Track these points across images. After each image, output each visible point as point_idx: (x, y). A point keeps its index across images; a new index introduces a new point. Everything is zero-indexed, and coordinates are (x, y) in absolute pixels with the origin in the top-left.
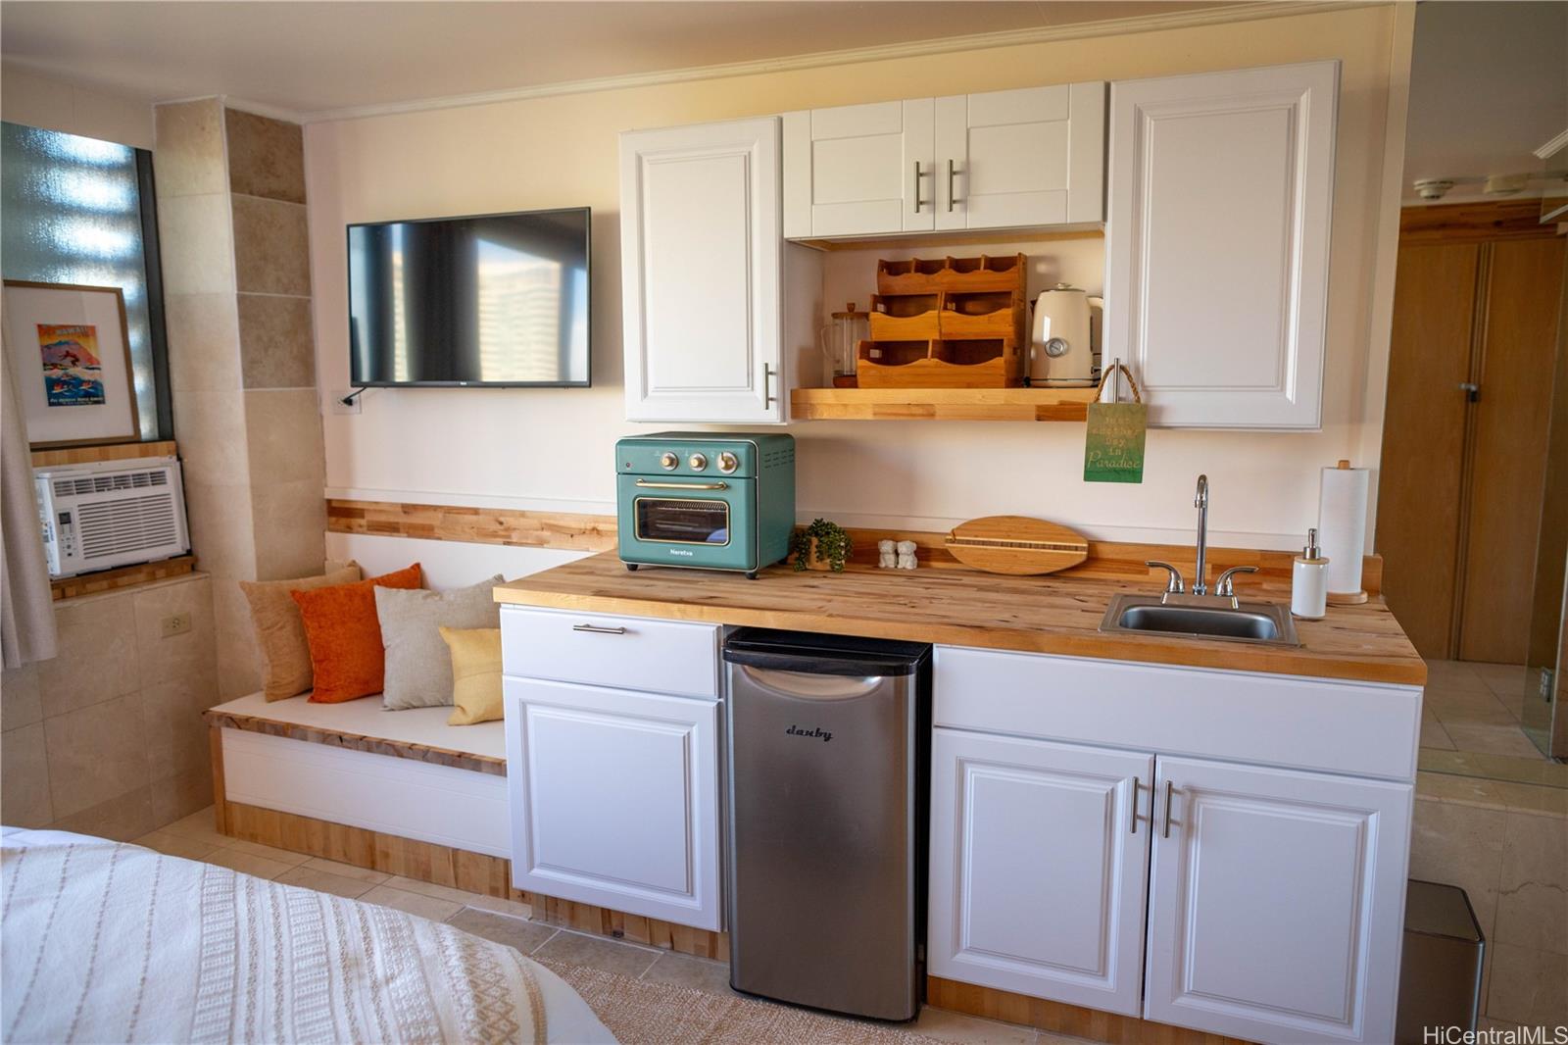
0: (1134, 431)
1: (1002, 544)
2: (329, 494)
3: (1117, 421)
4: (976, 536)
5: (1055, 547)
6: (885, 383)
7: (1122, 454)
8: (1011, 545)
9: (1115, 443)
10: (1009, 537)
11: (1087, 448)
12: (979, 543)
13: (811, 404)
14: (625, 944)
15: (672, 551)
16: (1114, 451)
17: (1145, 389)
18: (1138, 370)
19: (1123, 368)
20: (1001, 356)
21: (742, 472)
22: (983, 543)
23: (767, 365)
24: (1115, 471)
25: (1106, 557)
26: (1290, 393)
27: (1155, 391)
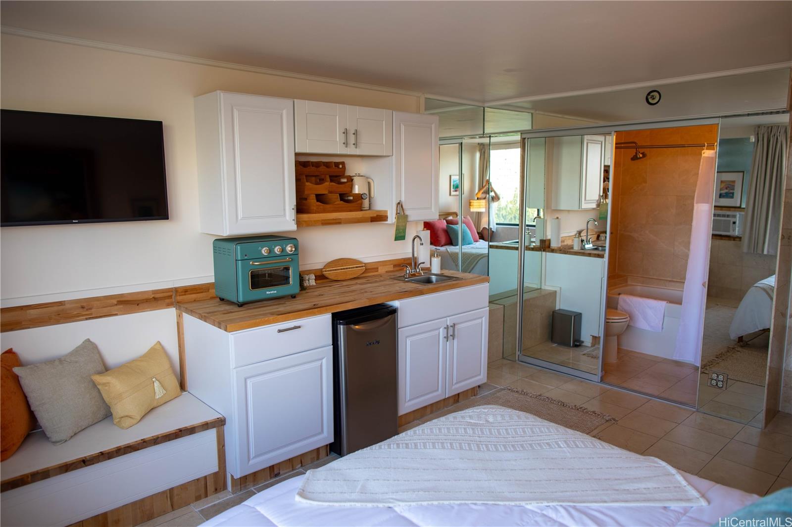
1: (341, 269)
3: (402, 220)
5: (357, 267)
8: (344, 269)
10: (343, 266)
12: (333, 270)
14: (283, 476)
15: (267, 293)
22: (336, 270)
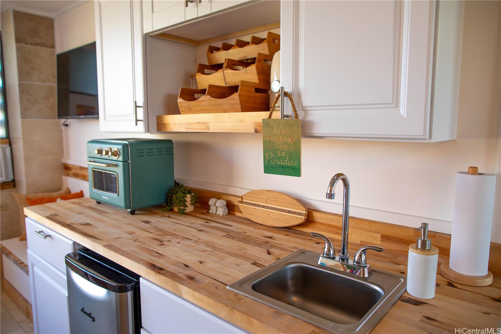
0: (292, 139)
2: (64, 161)
3: (281, 131)
4: (252, 201)
5: (289, 212)
6: (190, 111)
7: (286, 155)
9: (281, 147)
10: (267, 203)
11: (264, 151)
12: (253, 205)
13: (164, 124)
15: (103, 197)
16: (281, 153)
17: (304, 109)
18: (299, 96)
19: (286, 94)
20: (237, 92)
21: (121, 158)
22: (255, 205)
23: (136, 102)
24: (283, 167)
25: (318, 221)
26: (403, 110)
27: (310, 110)
